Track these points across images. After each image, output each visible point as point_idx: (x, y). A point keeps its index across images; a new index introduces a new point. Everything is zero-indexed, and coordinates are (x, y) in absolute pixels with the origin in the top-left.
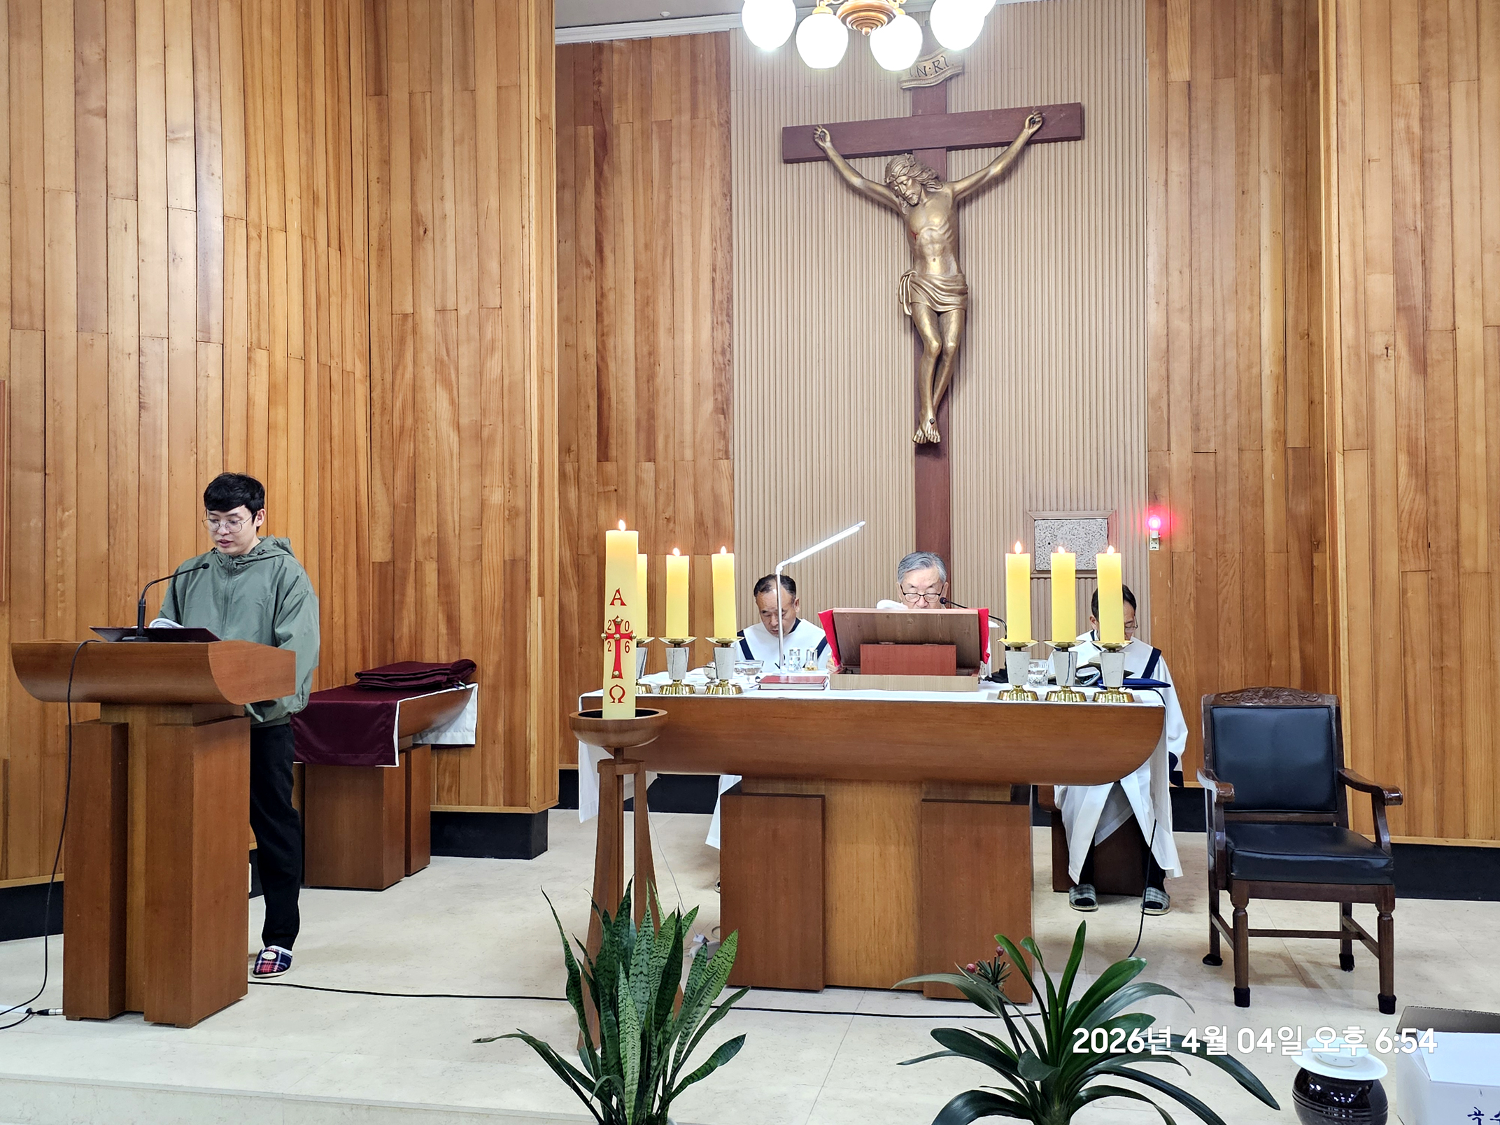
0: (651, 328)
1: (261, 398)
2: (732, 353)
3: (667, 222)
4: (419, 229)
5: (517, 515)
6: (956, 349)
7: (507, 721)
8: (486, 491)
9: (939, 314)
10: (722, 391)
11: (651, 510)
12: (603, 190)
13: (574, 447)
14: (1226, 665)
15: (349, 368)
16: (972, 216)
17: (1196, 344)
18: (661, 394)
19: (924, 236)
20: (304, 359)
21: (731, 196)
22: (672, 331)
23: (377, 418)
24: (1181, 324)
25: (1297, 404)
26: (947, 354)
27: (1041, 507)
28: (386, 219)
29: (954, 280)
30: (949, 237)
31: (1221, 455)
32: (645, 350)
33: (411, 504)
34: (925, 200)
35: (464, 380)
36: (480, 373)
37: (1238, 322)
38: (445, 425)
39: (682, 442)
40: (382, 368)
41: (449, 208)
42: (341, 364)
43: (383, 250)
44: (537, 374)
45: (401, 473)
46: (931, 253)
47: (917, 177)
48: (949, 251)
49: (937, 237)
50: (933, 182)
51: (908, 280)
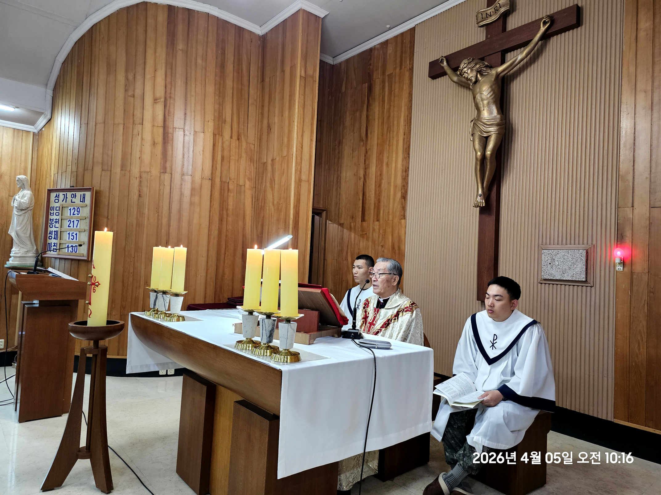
0: (381, 164)
2: (409, 171)
3: (389, 117)
4: (269, 129)
9: (487, 138)
15: (241, 184)
18: (383, 192)
19: (478, 97)
22: (388, 164)
27: (548, 244)
28: (262, 127)
29: (494, 119)
30: (490, 96)
32: (379, 174)
34: (480, 79)
35: (276, 186)
36: (280, 183)
38: (271, 204)
39: (389, 212)
40: (258, 184)
41: (276, 119)
42: (236, 182)
43: (260, 139)
44: (295, 182)
45: (260, 223)
46: (482, 106)
47: (473, 67)
48: (492, 104)
49: (484, 97)
50: (484, 69)
51: (473, 123)
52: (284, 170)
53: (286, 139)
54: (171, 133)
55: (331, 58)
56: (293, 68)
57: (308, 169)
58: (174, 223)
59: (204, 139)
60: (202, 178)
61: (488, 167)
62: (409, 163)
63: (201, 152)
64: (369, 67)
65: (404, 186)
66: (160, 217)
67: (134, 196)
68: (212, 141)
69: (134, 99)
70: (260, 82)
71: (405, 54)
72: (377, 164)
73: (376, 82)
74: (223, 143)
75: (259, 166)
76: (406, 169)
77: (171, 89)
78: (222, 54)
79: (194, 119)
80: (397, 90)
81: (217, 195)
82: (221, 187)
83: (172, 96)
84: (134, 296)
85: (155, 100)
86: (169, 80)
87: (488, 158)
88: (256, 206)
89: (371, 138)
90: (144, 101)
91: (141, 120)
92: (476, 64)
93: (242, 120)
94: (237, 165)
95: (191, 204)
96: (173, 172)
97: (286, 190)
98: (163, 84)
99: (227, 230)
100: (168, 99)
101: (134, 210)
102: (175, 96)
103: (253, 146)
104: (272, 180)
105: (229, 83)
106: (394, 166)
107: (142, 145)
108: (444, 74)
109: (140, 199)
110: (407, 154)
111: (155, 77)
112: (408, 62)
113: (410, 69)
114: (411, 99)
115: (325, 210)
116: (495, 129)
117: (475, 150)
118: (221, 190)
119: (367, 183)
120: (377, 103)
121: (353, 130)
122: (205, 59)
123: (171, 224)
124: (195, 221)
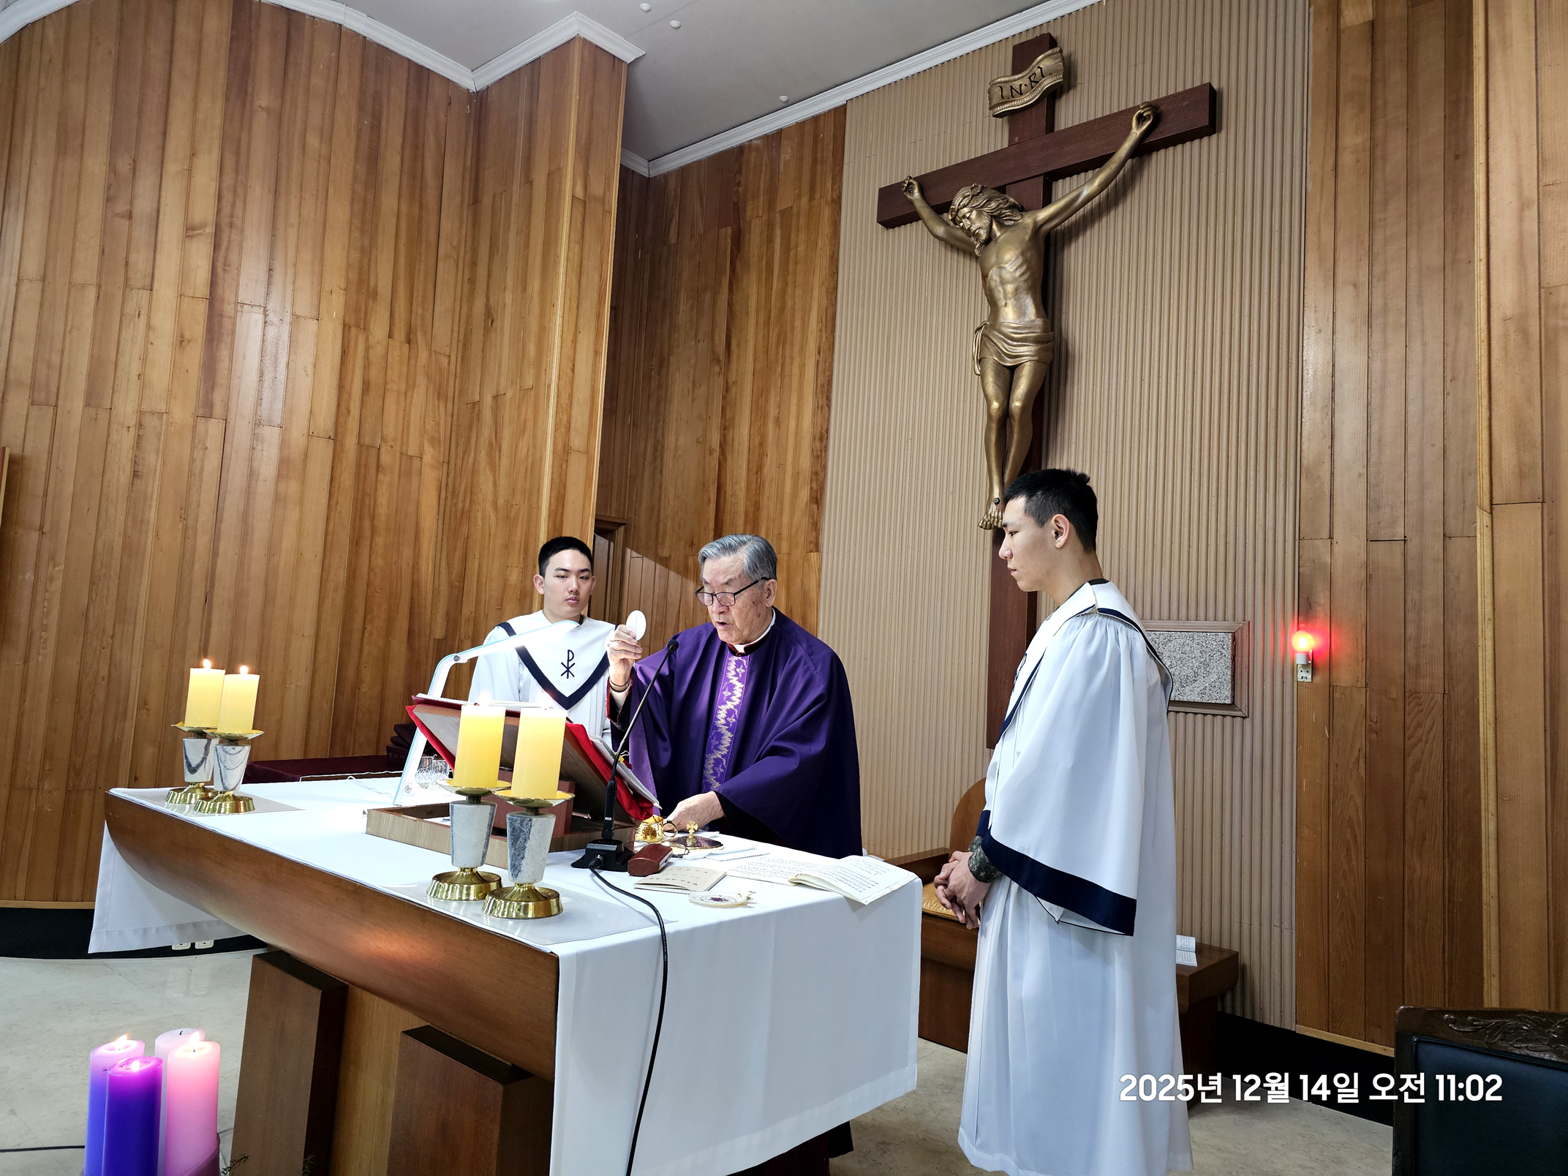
0: (762, 419)
2: (828, 438)
3: (783, 309)
4: (489, 320)
8: (508, 572)
9: (1013, 369)
10: (817, 480)
15: (412, 452)
18: (766, 485)
19: (993, 274)
22: (779, 420)
26: (1013, 416)
29: (1029, 326)
30: (1022, 275)
31: (1413, 545)
32: (757, 442)
33: (462, 584)
34: (998, 234)
36: (514, 453)
38: (489, 506)
39: (780, 534)
40: (457, 454)
41: (509, 297)
42: (398, 448)
43: (466, 344)
44: (554, 452)
45: (458, 553)
46: (1002, 296)
47: (982, 207)
48: (1025, 292)
49: (1007, 276)
50: (1008, 212)
51: (980, 334)
52: (525, 421)
53: (531, 348)
54: (230, 317)
55: (645, 162)
56: (554, 176)
57: (586, 423)
58: (228, 549)
59: (318, 335)
60: (310, 435)
61: (1016, 436)
62: (829, 419)
63: (310, 369)
64: (735, 189)
65: (816, 473)
66: (190, 532)
67: (120, 475)
68: (339, 341)
69: (130, 225)
70: (469, 205)
71: (822, 164)
72: (753, 418)
73: (752, 225)
74: (367, 350)
75: (459, 409)
76: (821, 434)
77: (234, 204)
78: (372, 127)
79: (294, 282)
80: (801, 248)
81: (347, 478)
82: (359, 456)
83: (237, 222)
84: (108, 740)
85: (190, 231)
86: (228, 180)
87: (1017, 417)
88: (448, 509)
89: (738, 357)
90: (160, 231)
91: (148, 281)
92: (989, 201)
93: (421, 294)
94: (403, 405)
95: (276, 500)
96: (231, 417)
97: (529, 474)
98: (212, 190)
99: (370, 569)
100: (227, 230)
101: (118, 515)
102: (243, 222)
103: (445, 360)
104: (495, 446)
105: (389, 200)
106: (792, 424)
107: (148, 343)
108: (914, 217)
109: (137, 482)
110: (825, 398)
111: (190, 170)
112: (829, 185)
113: (833, 200)
114: (835, 270)
115: (624, 524)
116: (1031, 351)
117: (986, 396)
118: (358, 465)
119: (729, 462)
120: (754, 276)
121: (696, 337)
122: (328, 135)
123: (221, 549)
124: (288, 543)
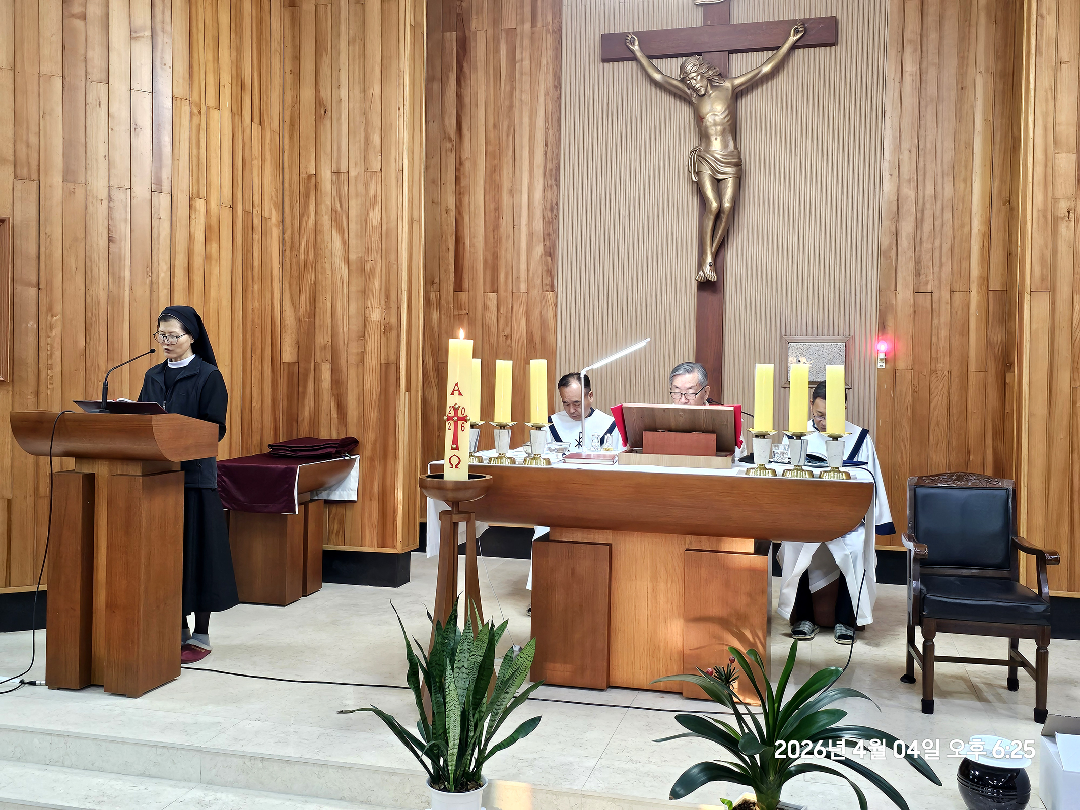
0: (496, 190)
1: (199, 236)
2: (558, 209)
3: (511, 107)
4: (321, 109)
5: (391, 329)
6: (731, 207)
7: (381, 485)
8: (368, 311)
9: (719, 181)
10: (550, 239)
11: (494, 330)
12: (463, 83)
13: (437, 280)
14: (934, 457)
15: (267, 215)
16: (747, 105)
17: (920, 208)
18: (504, 240)
19: (709, 119)
20: (233, 207)
21: (561, 88)
22: (512, 192)
23: (287, 253)
24: (909, 192)
25: (997, 256)
26: (724, 212)
27: (794, 334)
28: (296, 101)
29: (731, 154)
30: (728, 121)
31: (936, 296)
32: (492, 206)
33: (312, 320)
34: (711, 92)
35: (353, 226)
36: (365, 221)
37: (954, 190)
38: (338, 260)
39: (518, 278)
40: (292, 216)
41: (344, 94)
42: (260, 212)
43: (293, 125)
44: (408, 222)
46: (712, 133)
47: (704, 73)
48: (728, 132)
49: (717, 120)
50: (716, 77)
51: (696, 154)
52: (374, 197)
53: (376, 139)
57: (418, 199)
60: (221, 205)
62: (558, 197)
65: (550, 235)
72: (488, 187)
73: (478, 36)
76: (552, 206)
80: (526, 63)
88: (287, 260)
89: (470, 139)
92: (709, 69)
97: (383, 236)
99: (253, 311)
104: (340, 213)
106: (525, 195)
110: (554, 179)
120: (481, 77)
